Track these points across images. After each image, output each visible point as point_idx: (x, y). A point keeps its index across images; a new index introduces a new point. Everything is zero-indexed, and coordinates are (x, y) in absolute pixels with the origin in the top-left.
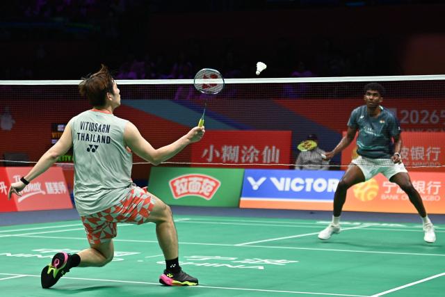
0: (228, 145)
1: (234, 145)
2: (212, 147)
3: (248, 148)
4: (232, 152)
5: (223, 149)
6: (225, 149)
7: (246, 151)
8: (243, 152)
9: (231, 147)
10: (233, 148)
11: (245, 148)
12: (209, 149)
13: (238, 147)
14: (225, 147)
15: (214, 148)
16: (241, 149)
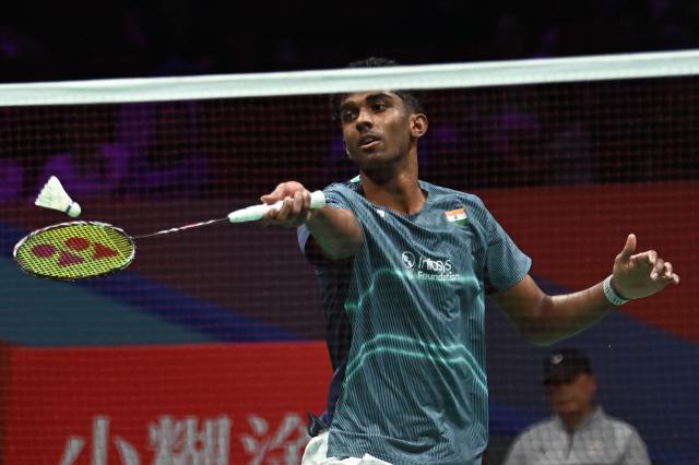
0: (179, 415)
1: (204, 413)
2: (101, 426)
3: (274, 426)
4: (199, 445)
5: (154, 434)
6: (163, 432)
7: (259, 439)
8: (250, 444)
9: (191, 423)
10: (200, 428)
11: (259, 425)
12: (87, 434)
13: (224, 424)
14: (166, 421)
15: (113, 432)
16: (239, 429)
